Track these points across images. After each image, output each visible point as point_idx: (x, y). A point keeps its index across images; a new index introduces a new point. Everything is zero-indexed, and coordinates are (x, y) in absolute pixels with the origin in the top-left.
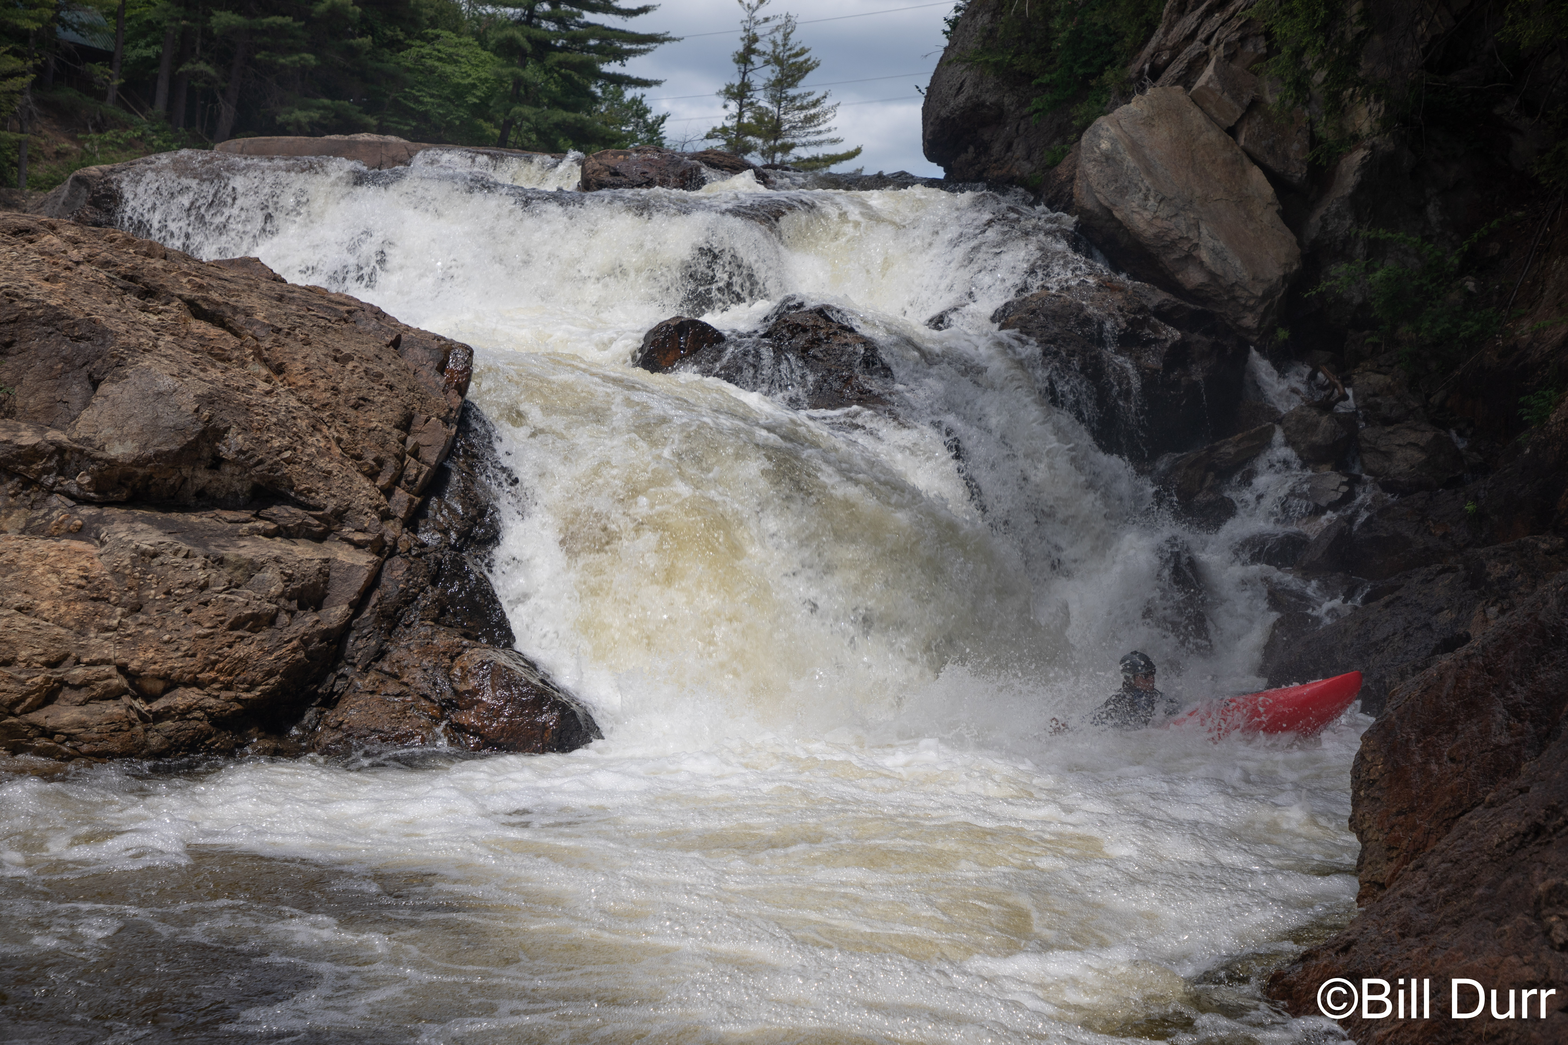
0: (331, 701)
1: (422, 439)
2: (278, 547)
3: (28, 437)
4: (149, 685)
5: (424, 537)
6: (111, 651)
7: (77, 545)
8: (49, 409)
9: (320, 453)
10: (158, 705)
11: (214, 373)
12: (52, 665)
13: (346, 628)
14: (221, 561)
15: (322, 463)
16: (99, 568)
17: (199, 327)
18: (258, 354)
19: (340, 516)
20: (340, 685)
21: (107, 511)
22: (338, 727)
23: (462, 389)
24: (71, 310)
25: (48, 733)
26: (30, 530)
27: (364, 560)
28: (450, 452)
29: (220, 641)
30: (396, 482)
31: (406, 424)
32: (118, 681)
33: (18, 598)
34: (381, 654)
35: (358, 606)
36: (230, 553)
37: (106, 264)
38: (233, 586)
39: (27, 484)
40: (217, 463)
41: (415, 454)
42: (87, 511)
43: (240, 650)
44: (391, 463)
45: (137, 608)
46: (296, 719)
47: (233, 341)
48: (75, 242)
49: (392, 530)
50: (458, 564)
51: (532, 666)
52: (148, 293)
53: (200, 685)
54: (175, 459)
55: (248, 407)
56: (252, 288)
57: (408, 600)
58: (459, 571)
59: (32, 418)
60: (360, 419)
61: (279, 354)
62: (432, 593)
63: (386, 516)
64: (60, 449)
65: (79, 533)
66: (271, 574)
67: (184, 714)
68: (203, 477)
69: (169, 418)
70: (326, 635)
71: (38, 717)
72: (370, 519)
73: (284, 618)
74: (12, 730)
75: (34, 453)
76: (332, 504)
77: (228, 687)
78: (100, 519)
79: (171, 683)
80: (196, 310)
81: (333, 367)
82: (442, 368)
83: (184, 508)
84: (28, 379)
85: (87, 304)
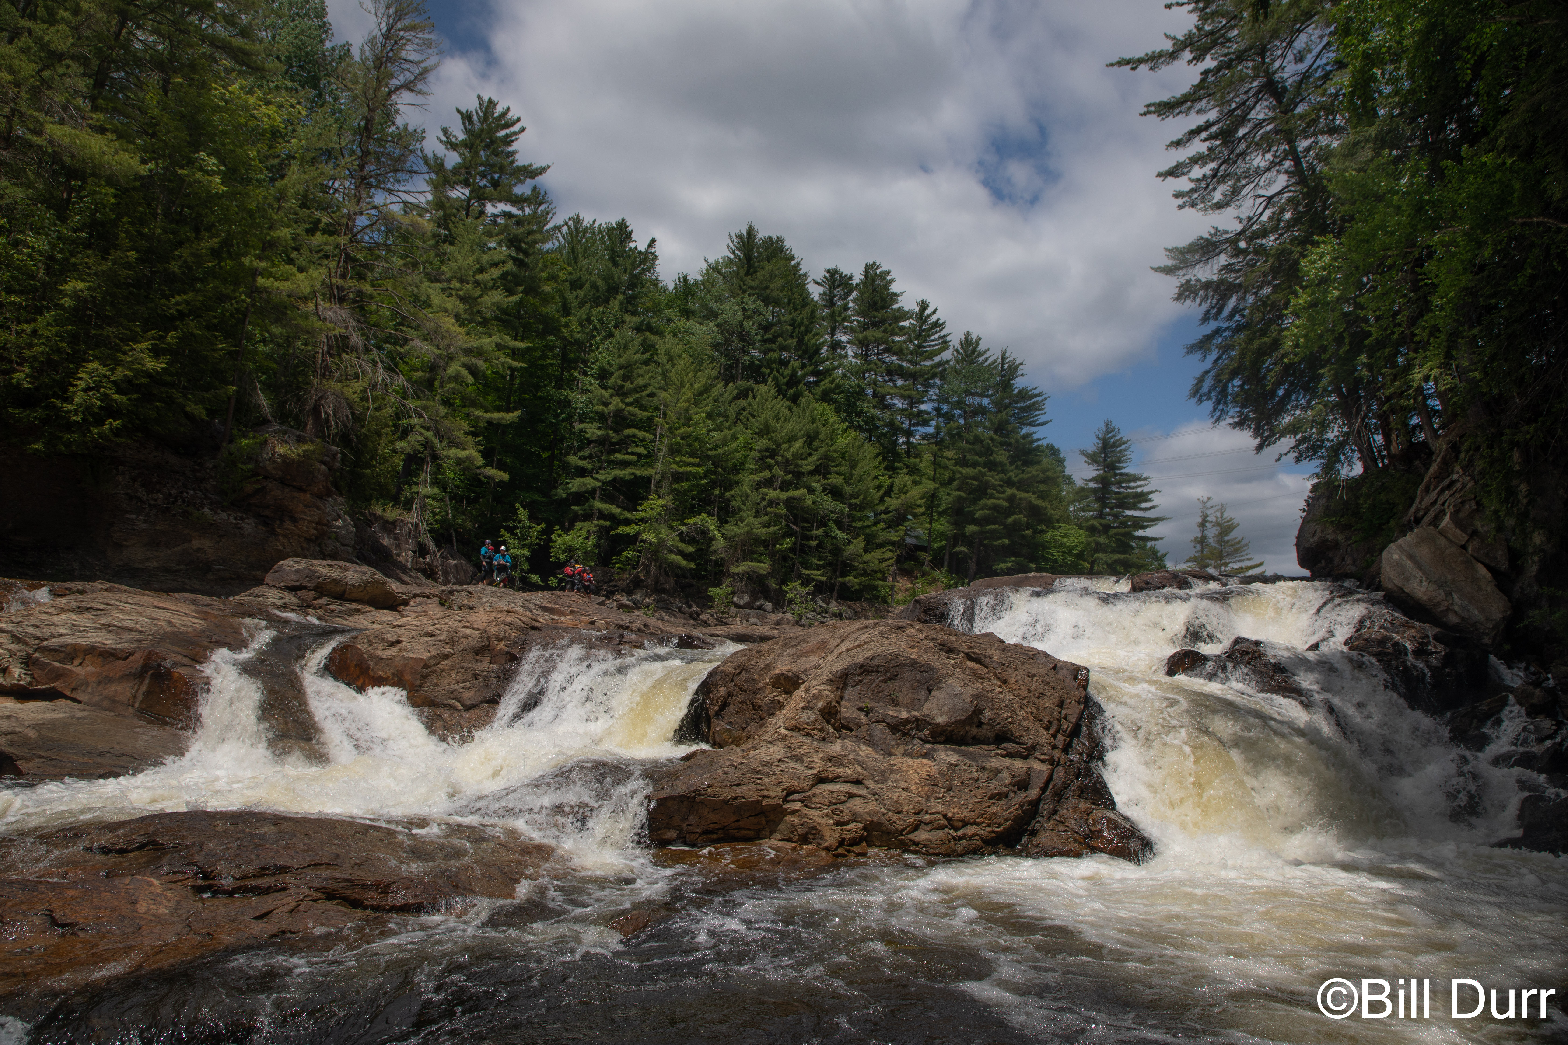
0: (1034, 833)
1: (1068, 711)
2: (1007, 762)
3: (904, 715)
4: (956, 824)
5: (1072, 757)
6: (940, 808)
7: (925, 761)
8: (912, 702)
9: (1024, 719)
10: (960, 833)
11: (978, 685)
12: (917, 813)
13: (1039, 800)
14: (984, 768)
15: (1025, 723)
16: (934, 771)
17: (971, 664)
18: (995, 675)
19: (1034, 748)
20: (1037, 826)
21: (937, 746)
22: (1037, 846)
23: (1085, 688)
24: (920, 660)
25: (916, 844)
26: (906, 754)
27: (1045, 768)
28: (1081, 717)
29: (985, 804)
30: (1058, 731)
31: (1061, 705)
32: (944, 822)
33: (902, 784)
34: (1055, 812)
35: (1044, 789)
36: (987, 765)
37: (933, 639)
38: (989, 780)
39: (905, 734)
40: (980, 724)
41: (1066, 718)
42: (928, 746)
43: (994, 809)
44: (1055, 723)
45: (949, 789)
46: (1018, 841)
47: (985, 670)
48: (920, 631)
49: (1057, 754)
50: (1088, 769)
51: (1126, 819)
52: (950, 651)
53: (977, 824)
54: (962, 723)
55: (992, 699)
56: (992, 646)
57: (1066, 786)
58: (1088, 773)
59: (905, 706)
60: (1041, 703)
61: (1005, 675)
62: (1077, 783)
63: (1054, 747)
64: (917, 719)
65: (925, 756)
66: (1005, 774)
67: (971, 838)
68: (974, 731)
69: (960, 705)
70: (1030, 803)
71: (912, 836)
72: (1047, 749)
73: (1012, 794)
74: (902, 842)
75: (907, 721)
76: (1030, 742)
77: (989, 825)
78: (933, 750)
79: (965, 823)
80: (969, 657)
81: (1028, 680)
82: (1075, 678)
83: (967, 744)
84: (904, 690)
85: (926, 657)
